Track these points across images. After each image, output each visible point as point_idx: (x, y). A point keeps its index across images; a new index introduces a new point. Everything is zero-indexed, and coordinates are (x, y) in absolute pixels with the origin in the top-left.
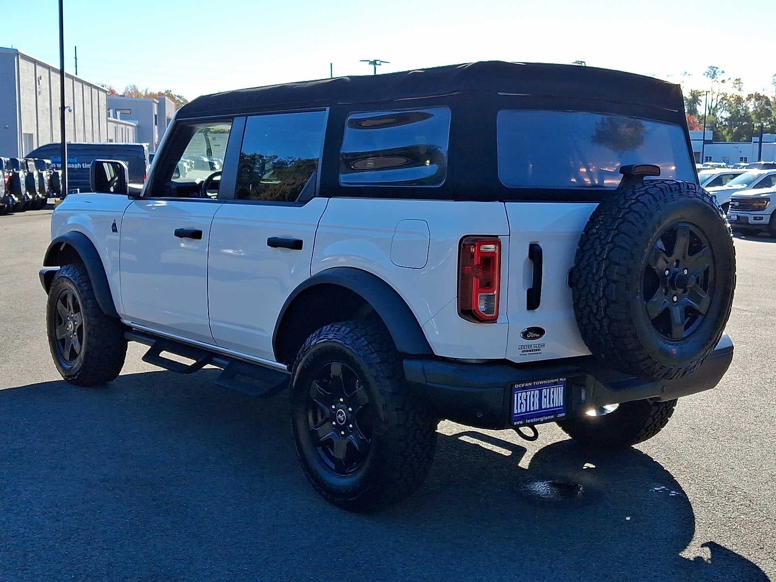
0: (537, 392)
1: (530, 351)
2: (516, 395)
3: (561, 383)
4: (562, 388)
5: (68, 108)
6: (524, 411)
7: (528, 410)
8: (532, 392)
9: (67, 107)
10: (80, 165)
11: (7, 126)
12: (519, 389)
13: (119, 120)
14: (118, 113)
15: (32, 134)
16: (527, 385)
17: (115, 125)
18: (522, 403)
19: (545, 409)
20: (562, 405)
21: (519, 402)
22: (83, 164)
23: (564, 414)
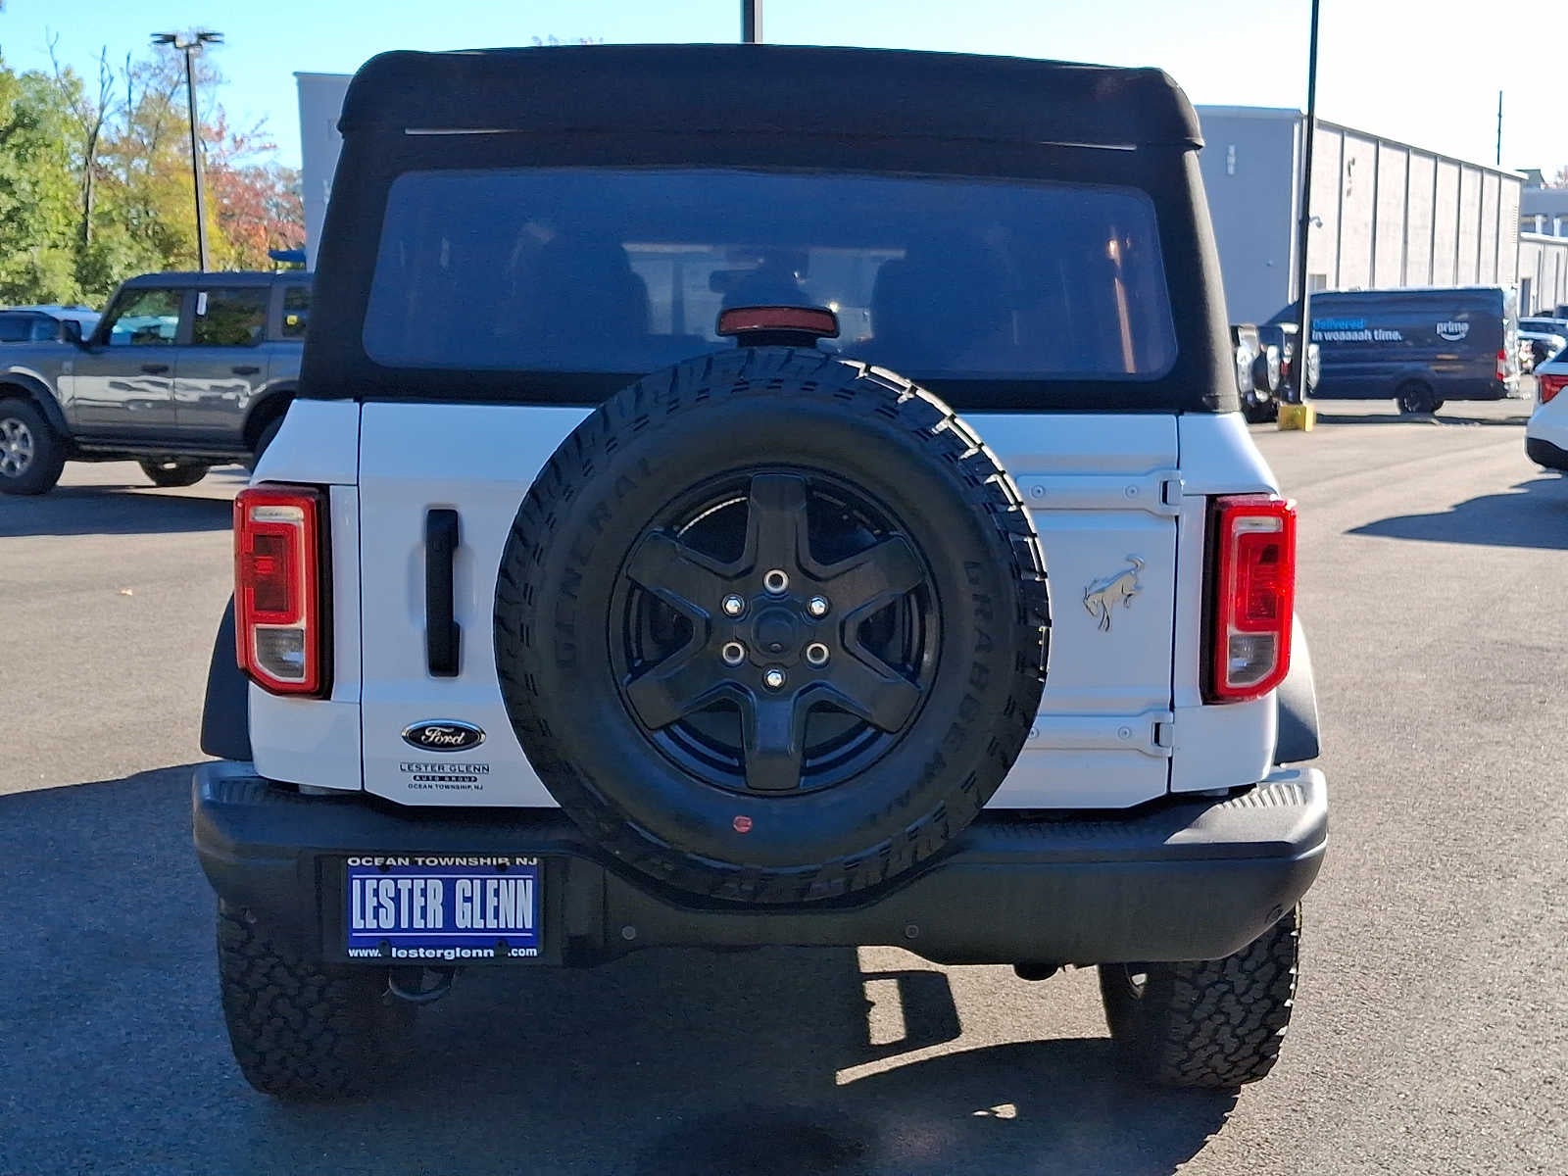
0: (436, 886)
1: (442, 779)
2: (356, 884)
3: (523, 870)
4: (530, 883)
5: (1317, 220)
6: (392, 926)
7: (404, 925)
8: (419, 884)
9: (1314, 218)
10: (1370, 335)
11: (1271, 262)
12: (361, 869)
13: (1557, 238)
14: (1557, 222)
15: (1325, 276)
16: (391, 861)
17: (1540, 247)
18: (380, 905)
19: (466, 930)
20: (529, 925)
21: (371, 902)
22: (1376, 333)
23: (534, 952)
